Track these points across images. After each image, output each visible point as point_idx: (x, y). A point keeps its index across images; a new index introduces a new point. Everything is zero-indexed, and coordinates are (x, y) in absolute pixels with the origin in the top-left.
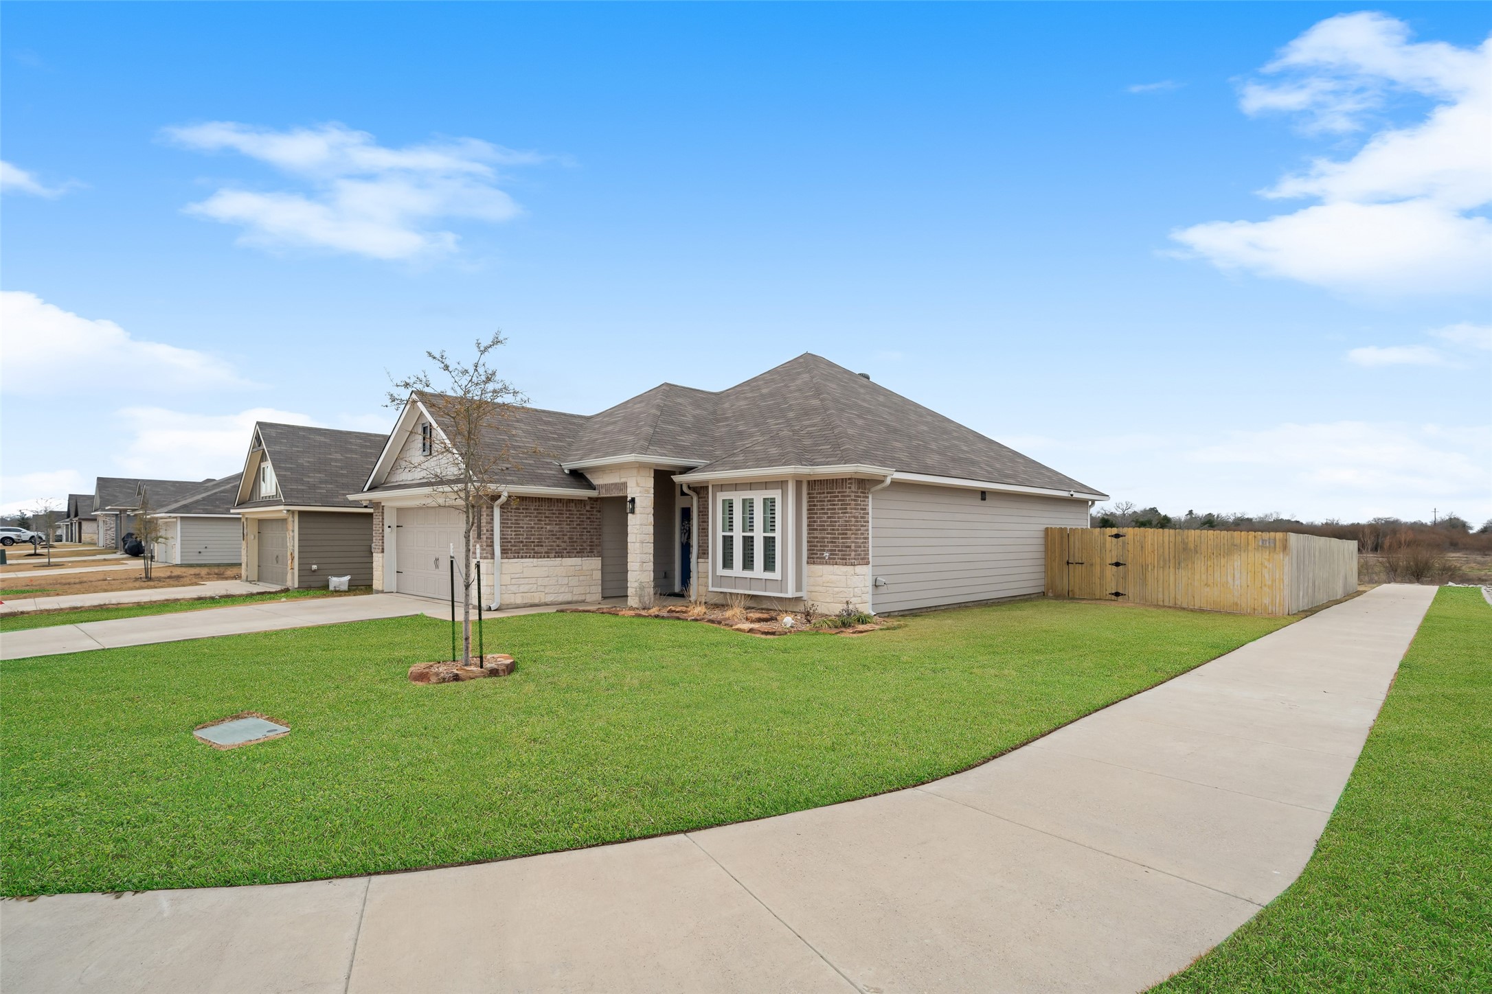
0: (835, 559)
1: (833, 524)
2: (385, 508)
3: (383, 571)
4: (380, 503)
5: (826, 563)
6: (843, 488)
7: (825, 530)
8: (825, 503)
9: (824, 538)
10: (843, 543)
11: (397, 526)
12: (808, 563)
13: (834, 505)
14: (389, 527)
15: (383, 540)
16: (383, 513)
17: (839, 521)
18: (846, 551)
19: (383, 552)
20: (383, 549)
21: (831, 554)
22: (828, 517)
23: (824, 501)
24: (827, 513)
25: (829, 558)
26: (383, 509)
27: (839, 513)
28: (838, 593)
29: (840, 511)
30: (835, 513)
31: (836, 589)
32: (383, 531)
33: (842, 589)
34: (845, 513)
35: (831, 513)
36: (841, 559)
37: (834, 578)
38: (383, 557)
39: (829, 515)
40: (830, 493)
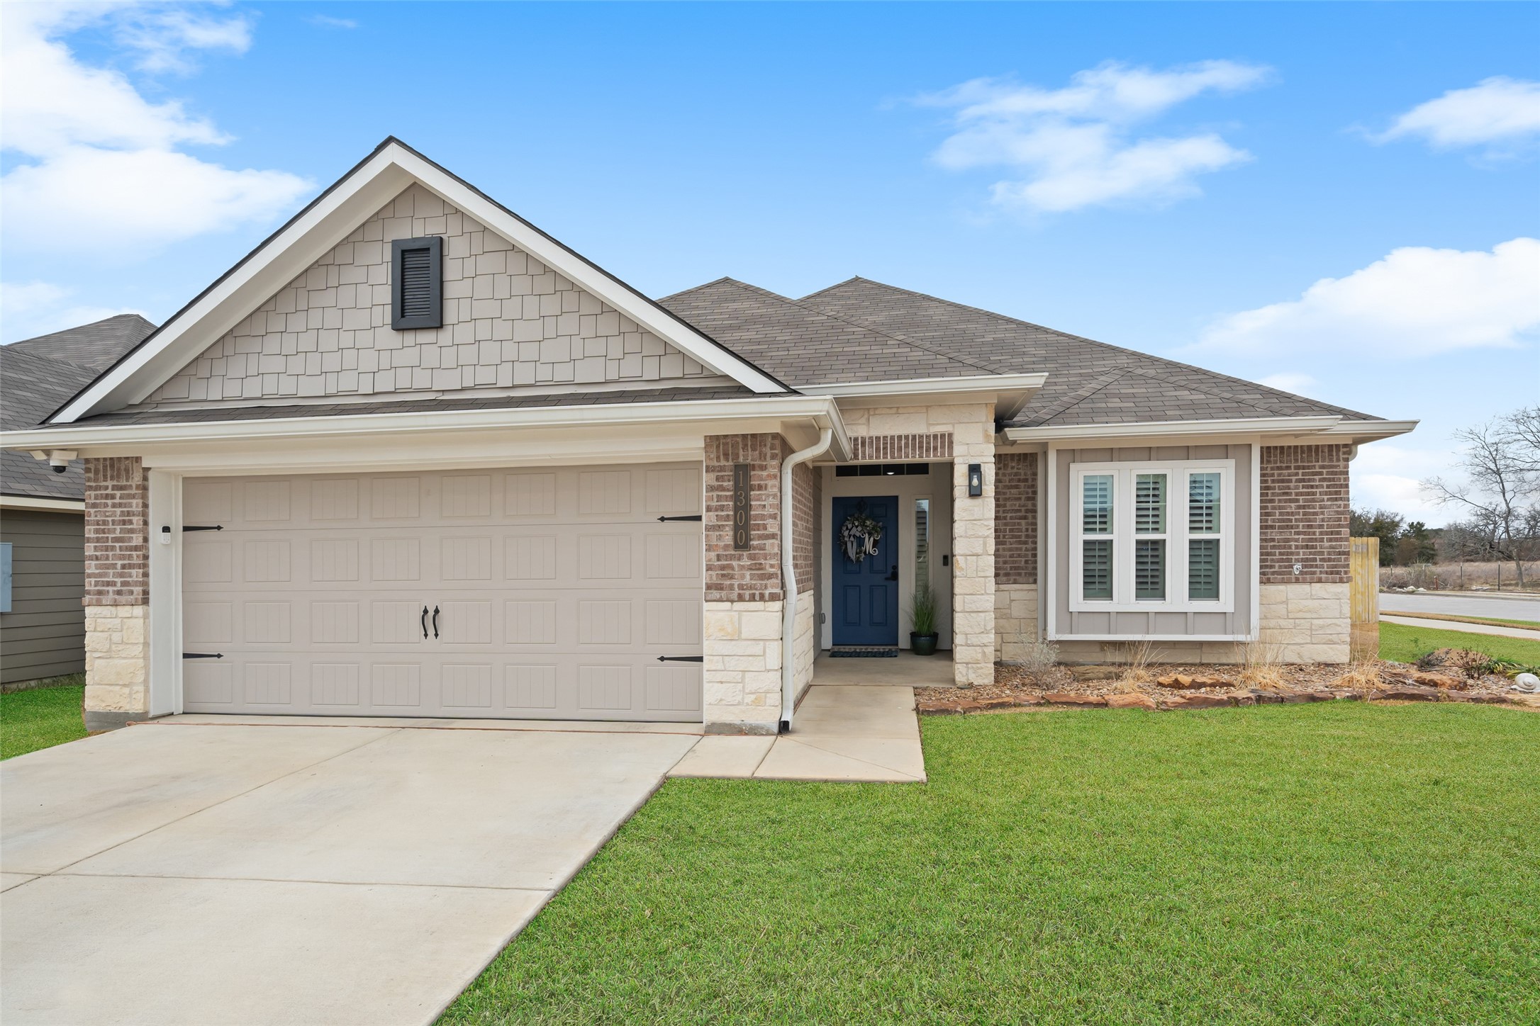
0: (1314, 573)
1: (1308, 517)
2: (151, 475)
3: (146, 658)
4: (138, 459)
5: (1297, 581)
6: (1331, 460)
7: (1292, 527)
8: (1292, 485)
9: (1288, 540)
10: (1331, 547)
11: (186, 529)
12: (1261, 582)
13: (1312, 487)
14: (166, 529)
15: (145, 566)
16: (145, 488)
17: (1323, 513)
18: (1339, 560)
19: (145, 601)
20: (146, 593)
21: (1305, 566)
22: (1299, 507)
23: (1290, 481)
24: (1297, 501)
25: (1302, 573)
26: (145, 479)
27: (1323, 500)
28: (1322, 627)
29: (1326, 497)
30: (1313, 500)
31: (1320, 622)
32: (146, 540)
33: (1329, 621)
34: (1336, 499)
35: (1305, 501)
36: (1327, 573)
37: (1311, 604)
38: (146, 617)
39: (1301, 503)
40: (1304, 468)
